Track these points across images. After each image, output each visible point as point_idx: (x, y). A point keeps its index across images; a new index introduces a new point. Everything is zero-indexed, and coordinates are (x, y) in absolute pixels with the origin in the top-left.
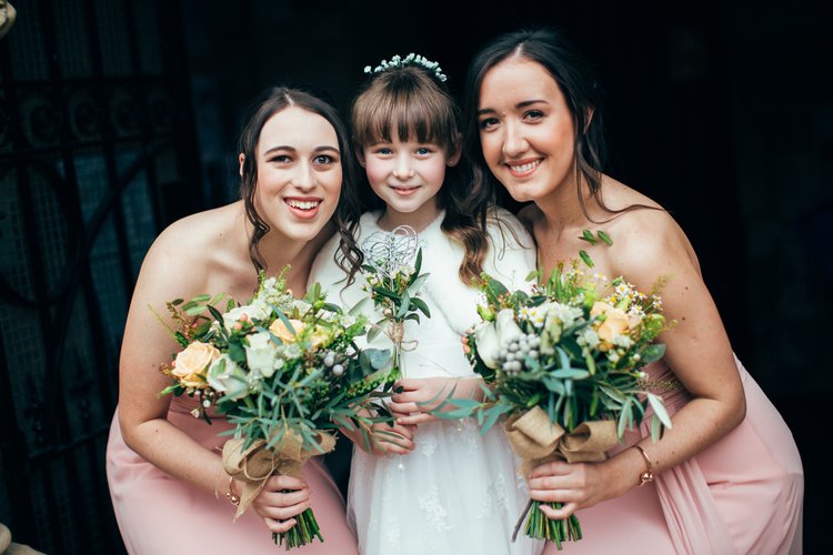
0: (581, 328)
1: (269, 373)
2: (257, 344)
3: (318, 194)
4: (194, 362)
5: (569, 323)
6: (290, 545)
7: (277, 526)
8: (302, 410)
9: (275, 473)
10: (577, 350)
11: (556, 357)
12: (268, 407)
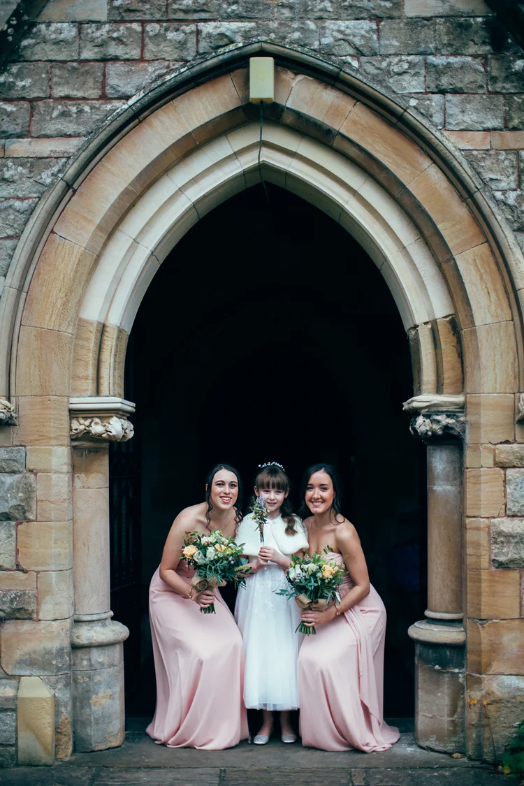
0: (318, 572)
1: (212, 559)
2: (211, 550)
3: (231, 496)
4: (190, 551)
5: (314, 570)
6: (205, 613)
7: (203, 606)
8: (220, 572)
9: (206, 589)
10: (316, 578)
11: (310, 579)
12: (210, 568)
